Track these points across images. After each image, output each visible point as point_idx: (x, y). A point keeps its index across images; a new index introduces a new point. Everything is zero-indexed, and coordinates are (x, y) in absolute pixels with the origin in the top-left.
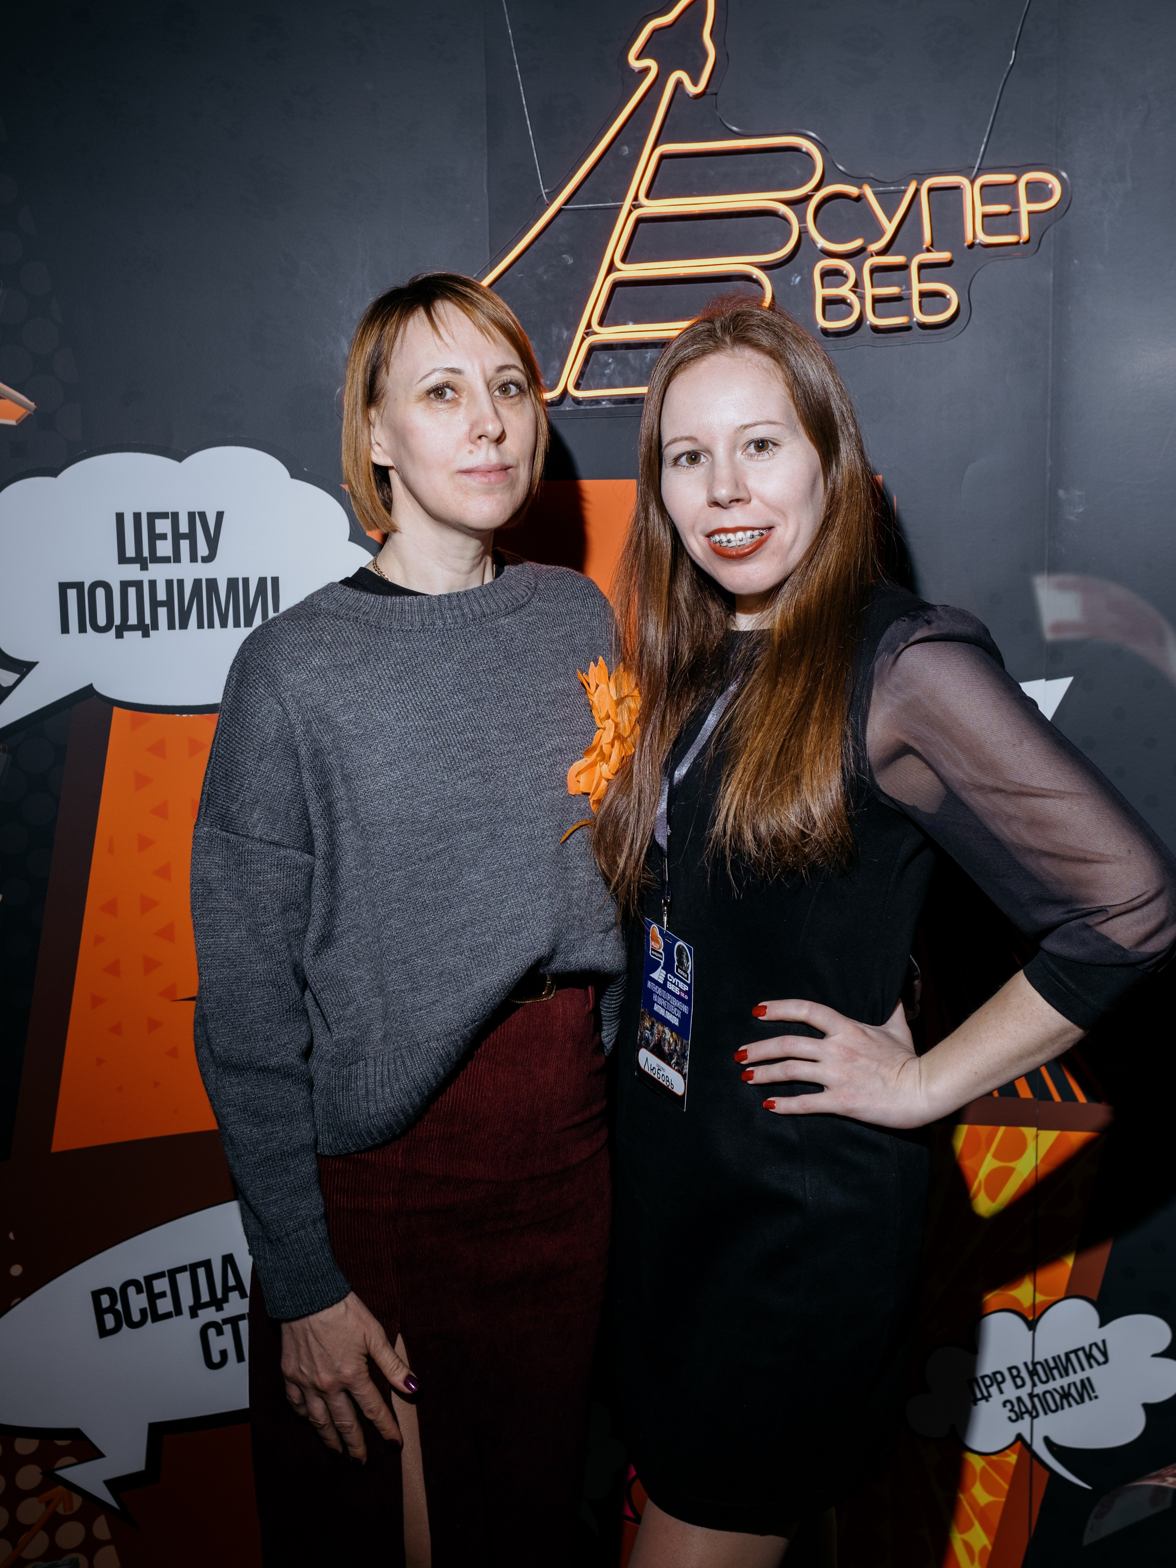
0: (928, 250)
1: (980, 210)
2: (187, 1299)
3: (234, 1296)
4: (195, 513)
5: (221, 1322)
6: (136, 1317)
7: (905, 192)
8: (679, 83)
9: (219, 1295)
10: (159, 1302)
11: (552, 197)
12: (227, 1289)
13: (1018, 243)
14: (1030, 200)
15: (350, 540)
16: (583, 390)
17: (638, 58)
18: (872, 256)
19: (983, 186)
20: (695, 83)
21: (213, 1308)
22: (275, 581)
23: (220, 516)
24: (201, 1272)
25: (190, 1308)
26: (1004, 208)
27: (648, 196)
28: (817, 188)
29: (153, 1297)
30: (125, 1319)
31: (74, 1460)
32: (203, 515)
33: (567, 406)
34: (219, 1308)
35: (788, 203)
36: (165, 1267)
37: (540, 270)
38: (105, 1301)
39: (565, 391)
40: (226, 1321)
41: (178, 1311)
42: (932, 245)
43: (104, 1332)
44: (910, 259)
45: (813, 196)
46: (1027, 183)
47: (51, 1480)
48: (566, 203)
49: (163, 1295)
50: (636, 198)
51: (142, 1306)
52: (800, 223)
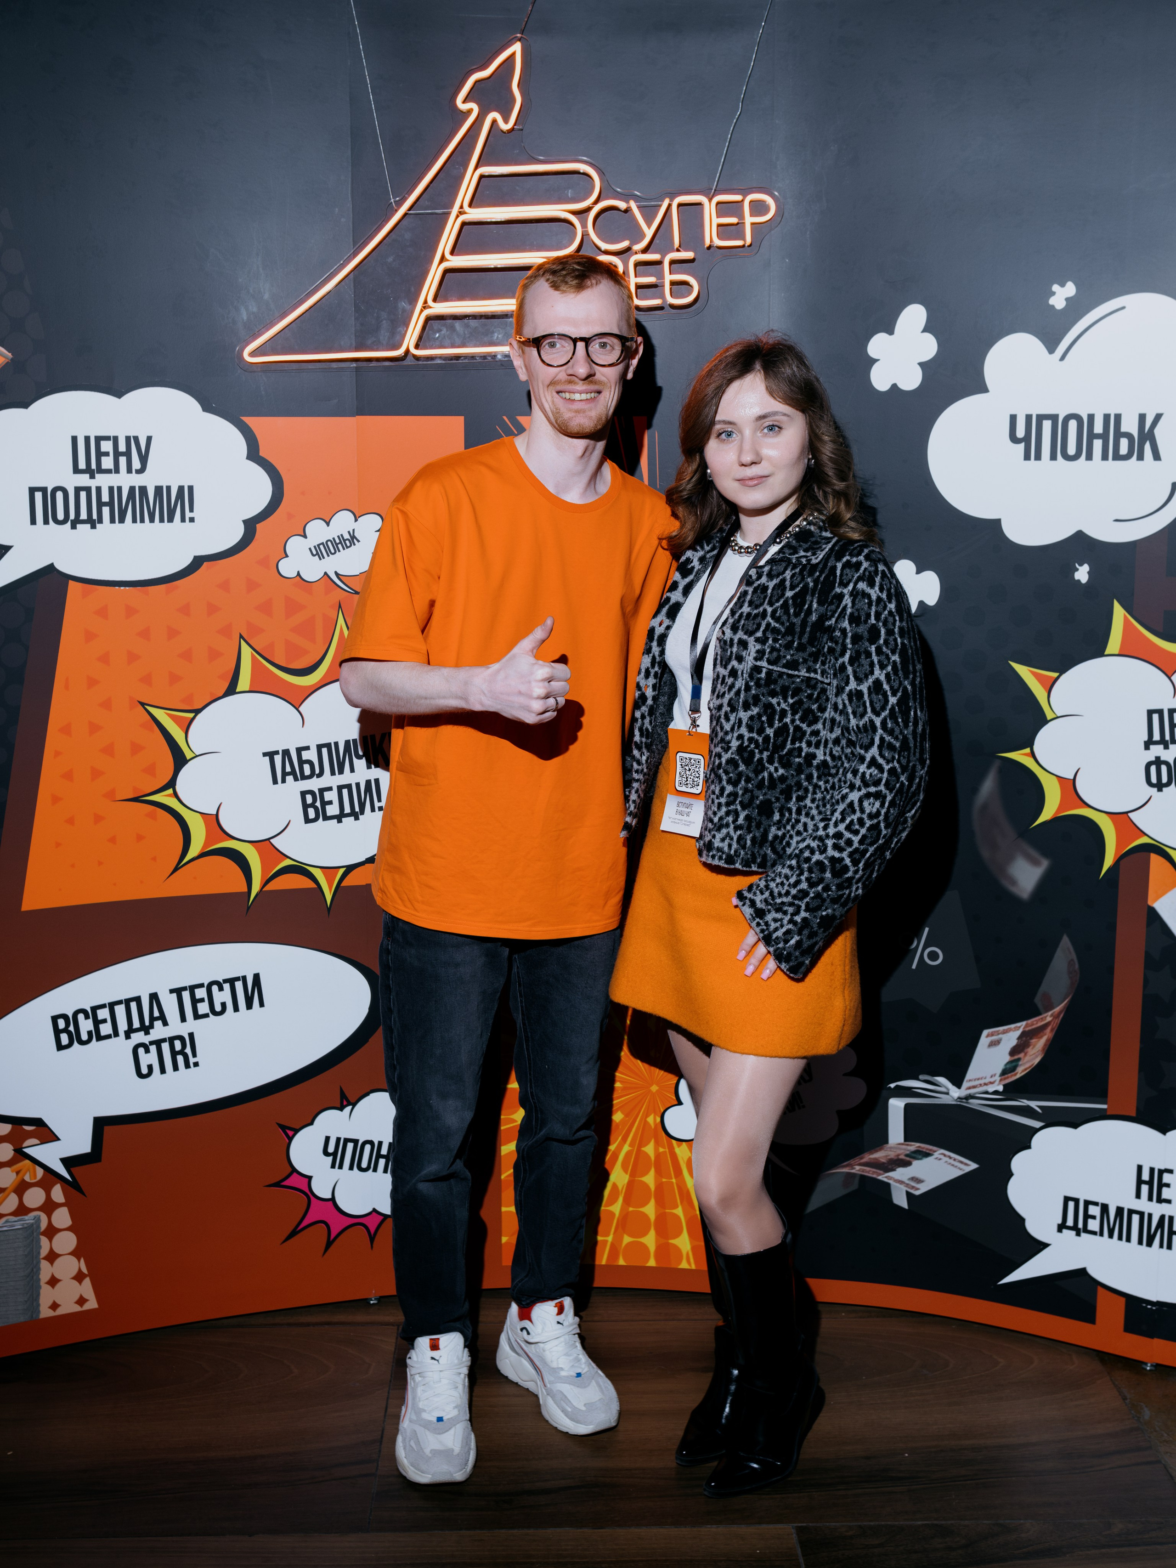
0: (678, 250)
1: (716, 221)
2: (123, 1026)
3: (158, 1024)
4: (130, 437)
6: (84, 1037)
7: (660, 206)
8: (494, 122)
9: (147, 1023)
10: (102, 1026)
11: (400, 204)
12: (152, 1019)
13: (744, 246)
14: (751, 216)
15: (247, 458)
16: (421, 349)
17: (465, 101)
18: (636, 253)
19: (718, 203)
20: (506, 121)
21: (143, 1033)
22: (191, 488)
23: (149, 439)
24: (133, 1005)
25: (125, 1032)
26: (734, 220)
27: (470, 205)
28: (596, 202)
29: (97, 1023)
30: (75, 1038)
31: (38, 1142)
32: (136, 439)
33: (409, 361)
34: (147, 1033)
35: (574, 213)
36: (107, 1001)
37: (390, 259)
38: (61, 1024)
39: (407, 351)
40: (151, 1043)
41: (116, 1034)
42: (680, 246)
43: (60, 1047)
44: (663, 257)
45: (593, 207)
46: (751, 202)
47: (20, 1154)
48: (410, 209)
49: (104, 1021)
50: (461, 207)
51: (89, 1029)
52: (582, 228)
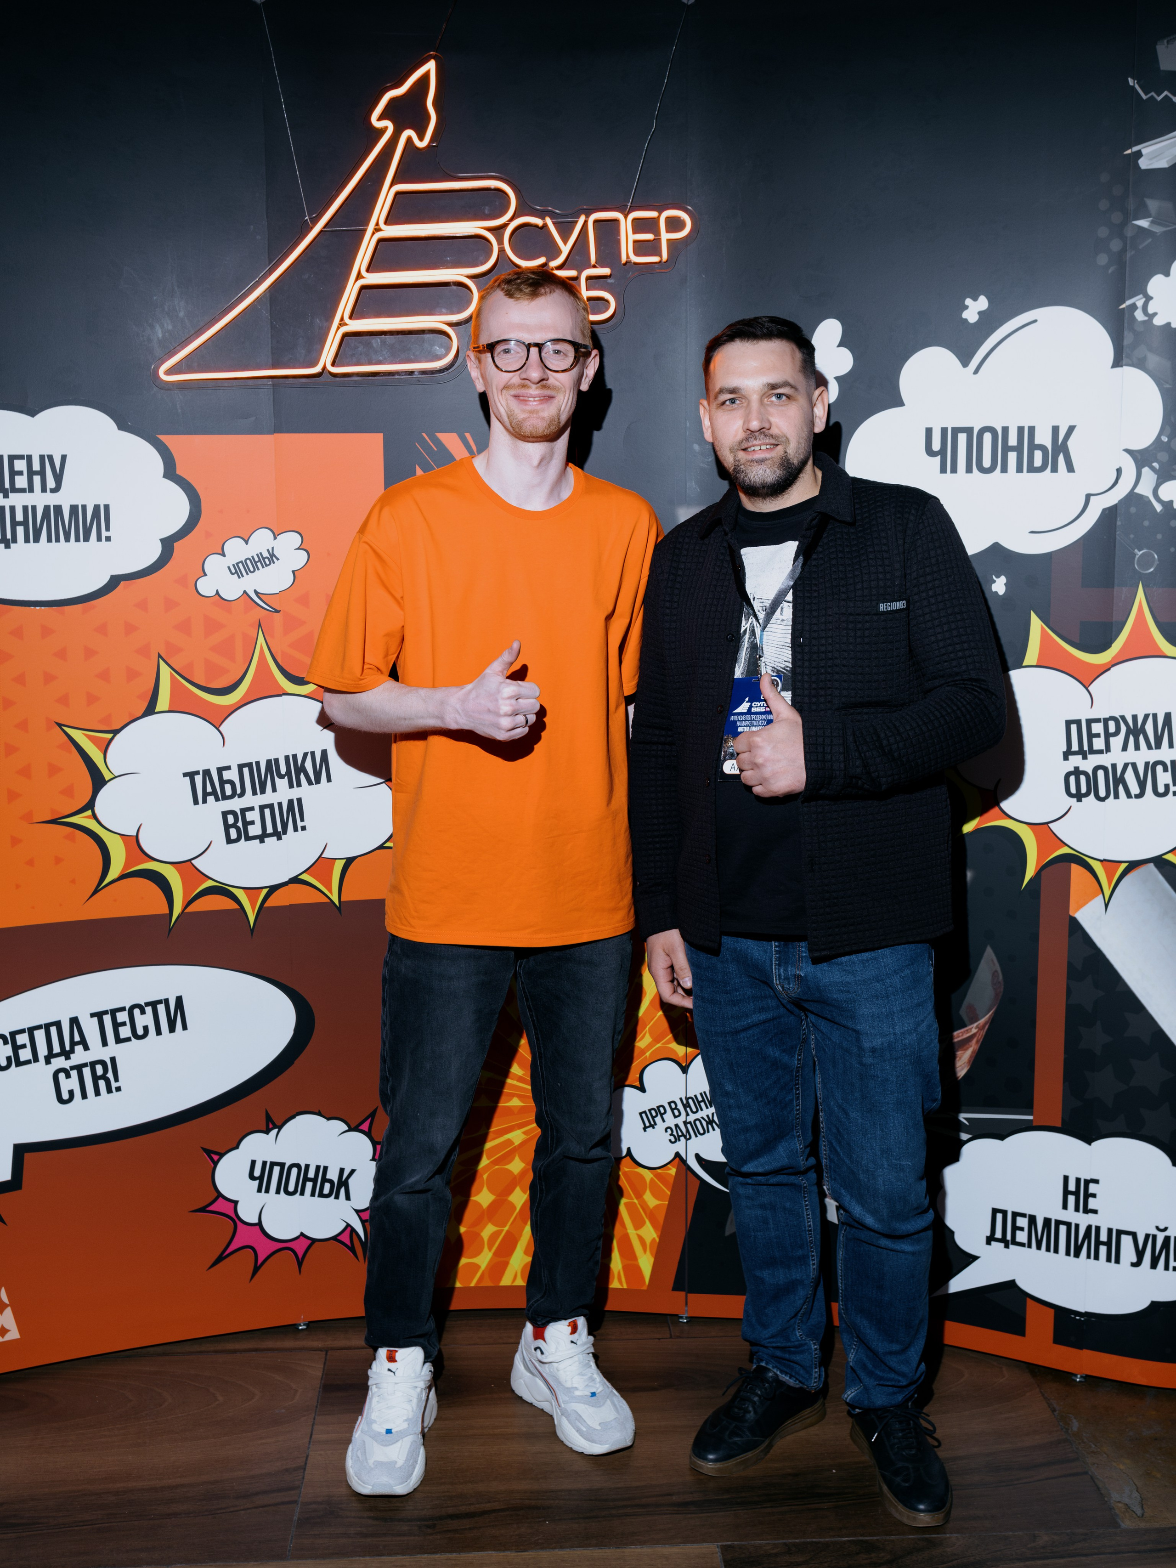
0: (594, 266)
1: (633, 237)
2: (42, 1051)
3: (79, 1049)
4: (44, 456)
5: (69, 1069)
7: (576, 222)
8: (409, 140)
9: (68, 1048)
10: (21, 1052)
11: (315, 221)
12: (73, 1044)
13: (660, 263)
14: (667, 231)
15: (165, 476)
16: (338, 367)
17: (380, 119)
19: (634, 220)
20: (421, 138)
21: (63, 1058)
22: (107, 507)
23: (64, 458)
24: (53, 1030)
25: (45, 1057)
26: (650, 236)
27: (386, 223)
28: (512, 219)
32: (50, 457)
33: (326, 378)
34: (68, 1058)
35: (489, 229)
36: (26, 1025)
39: (324, 368)
40: (72, 1068)
41: (36, 1059)
42: (596, 263)
44: (580, 273)
45: (509, 224)
46: (667, 218)
49: (24, 1046)
50: (377, 224)
51: (8, 1055)
52: (499, 244)
